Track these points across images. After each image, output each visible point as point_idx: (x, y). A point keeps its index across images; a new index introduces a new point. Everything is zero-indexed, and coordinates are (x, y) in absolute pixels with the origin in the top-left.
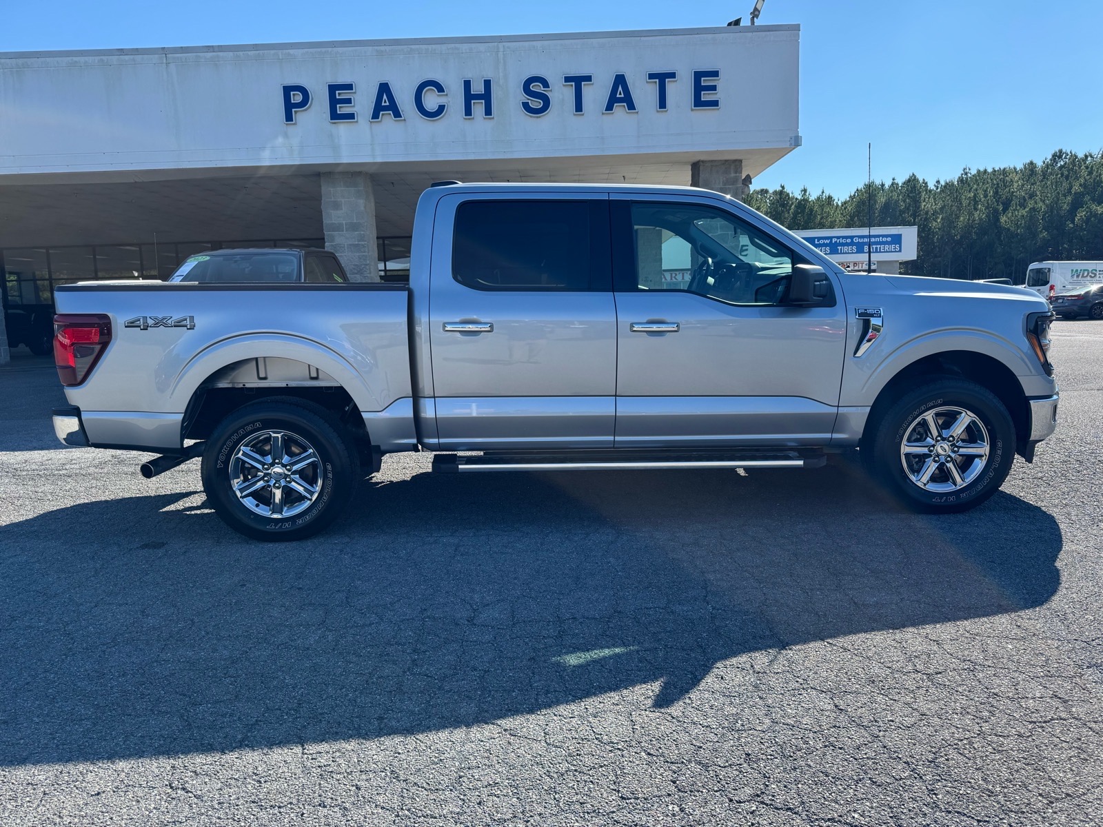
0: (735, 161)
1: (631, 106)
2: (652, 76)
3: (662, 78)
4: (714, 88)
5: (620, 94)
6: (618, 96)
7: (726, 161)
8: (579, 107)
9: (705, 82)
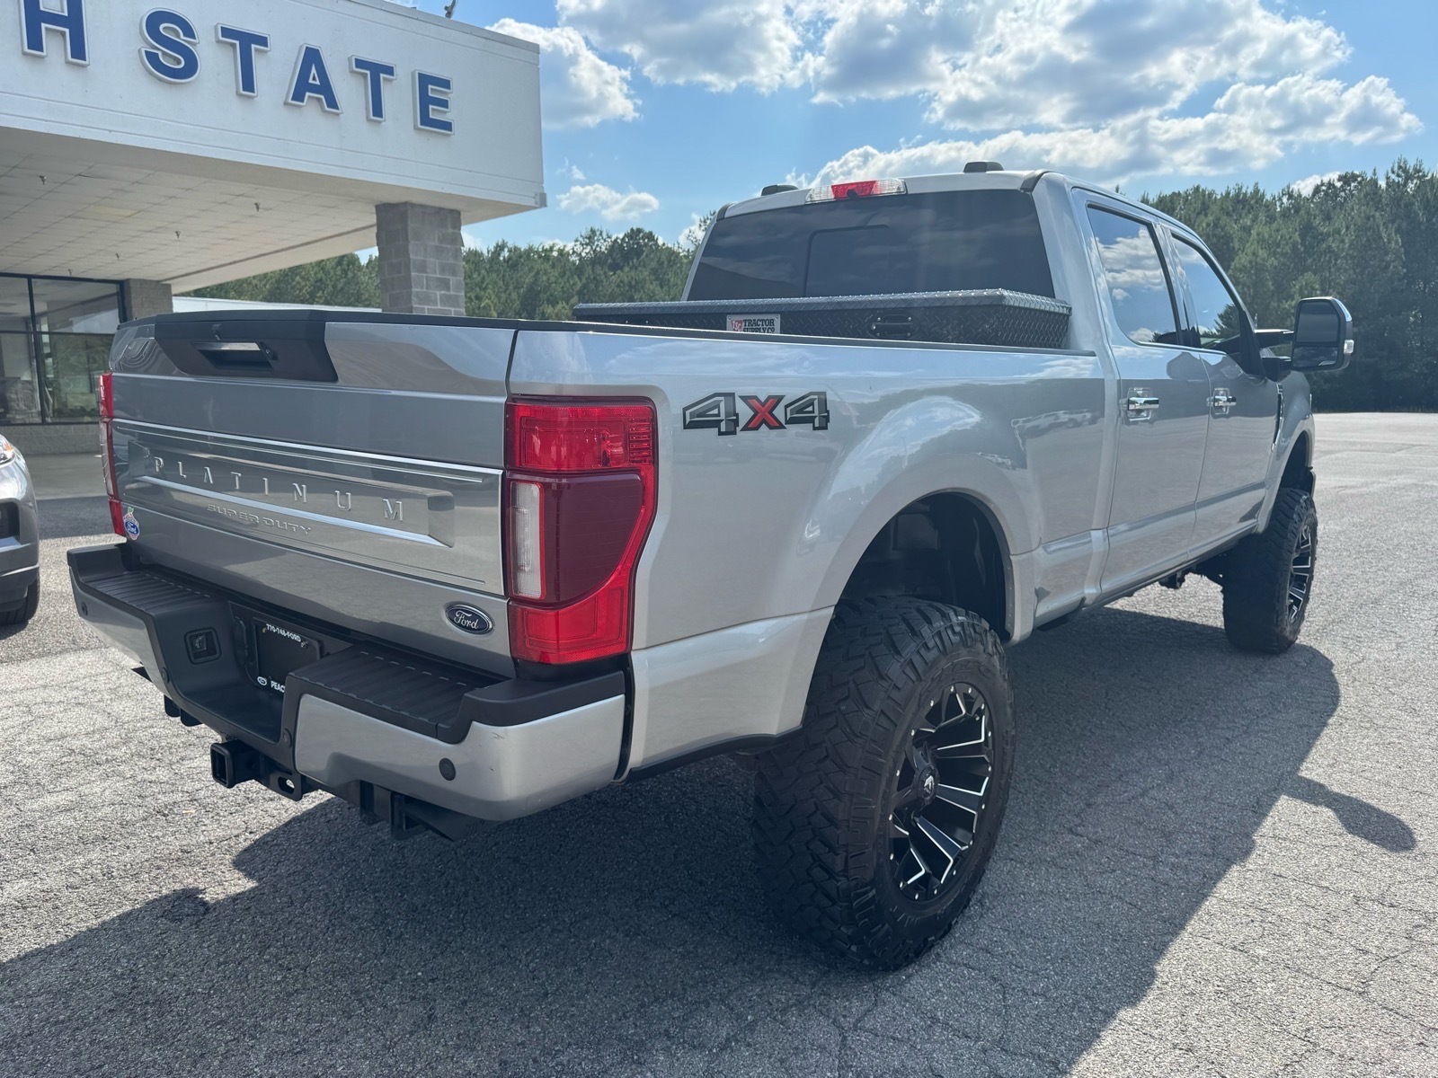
0: (452, 211)
1: (332, 103)
2: (360, 63)
3: (375, 73)
4: (444, 104)
5: (314, 79)
6: (311, 81)
7: (441, 209)
8: (248, 84)
9: (433, 91)
